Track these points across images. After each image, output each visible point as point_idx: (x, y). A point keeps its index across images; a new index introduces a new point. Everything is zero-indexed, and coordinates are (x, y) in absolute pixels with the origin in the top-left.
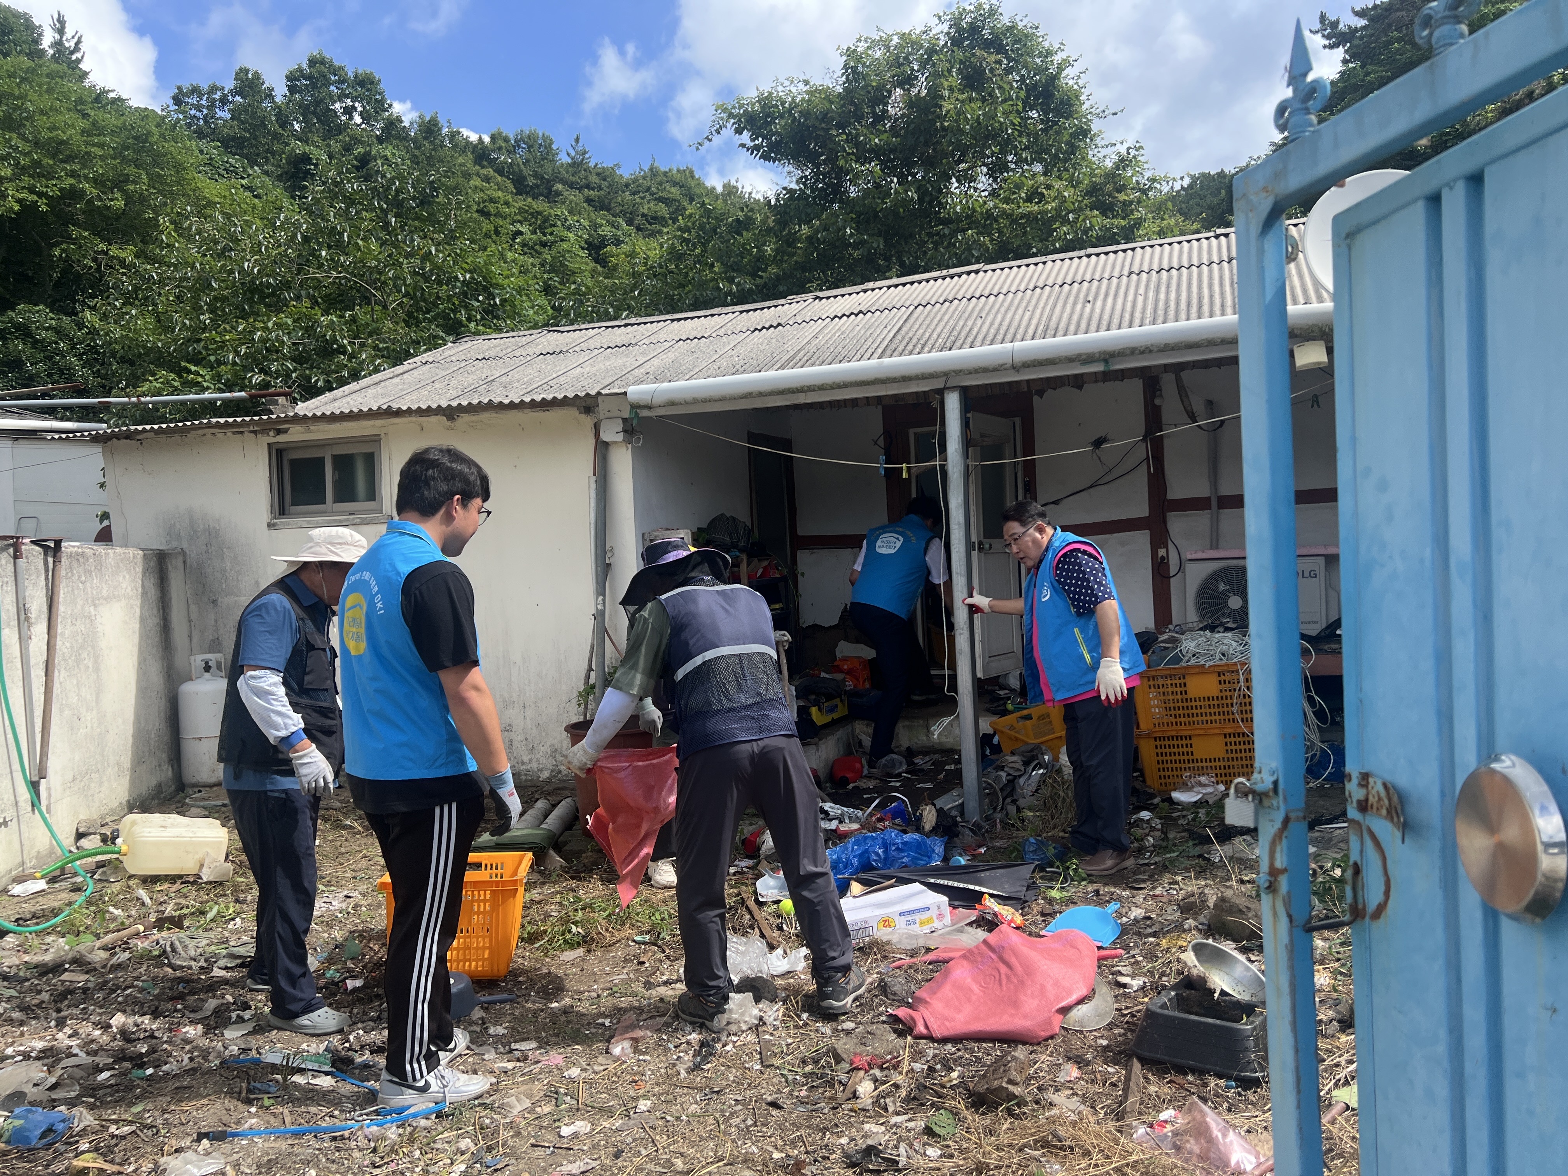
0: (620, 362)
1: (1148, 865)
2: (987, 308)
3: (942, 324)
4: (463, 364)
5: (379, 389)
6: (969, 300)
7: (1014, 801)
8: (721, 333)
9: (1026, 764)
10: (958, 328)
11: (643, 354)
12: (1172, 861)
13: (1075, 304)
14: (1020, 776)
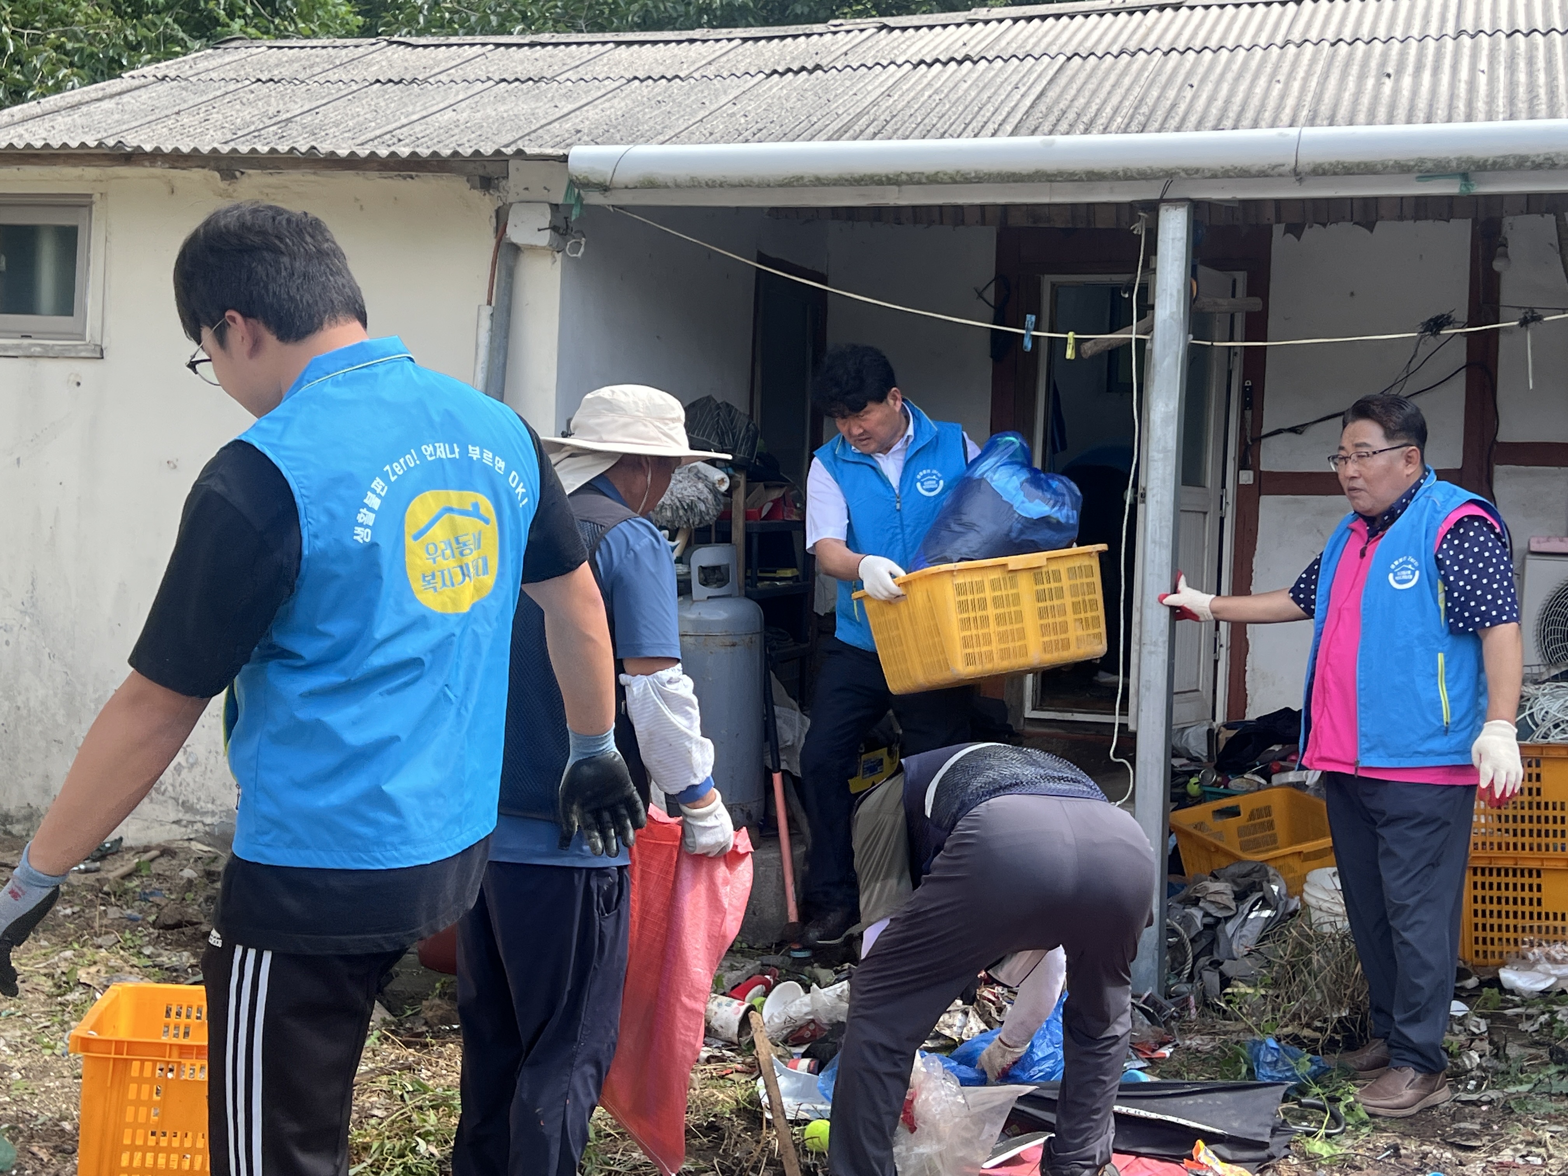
0: (524, 107)
1: (1477, 1103)
2: (1201, 70)
3: (1120, 92)
4: (232, 86)
5: (76, 116)
6: (1166, 54)
7: (1216, 964)
8: (710, 71)
9: (1240, 897)
10: (1150, 101)
11: (567, 96)
12: (1521, 1100)
13: (1362, 77)
14: (1227, 919)
